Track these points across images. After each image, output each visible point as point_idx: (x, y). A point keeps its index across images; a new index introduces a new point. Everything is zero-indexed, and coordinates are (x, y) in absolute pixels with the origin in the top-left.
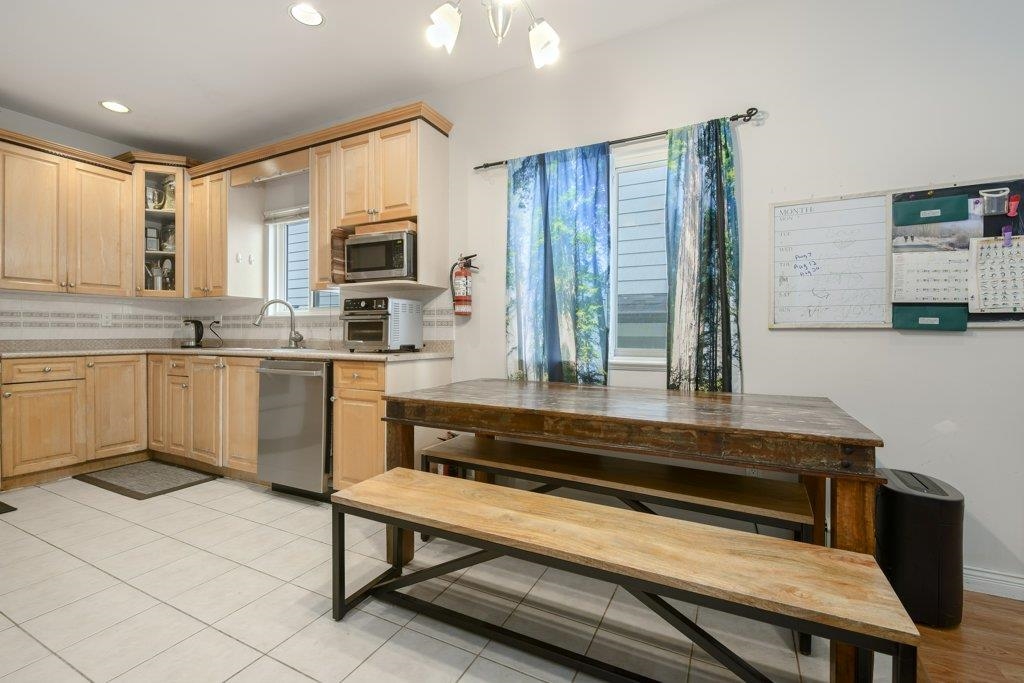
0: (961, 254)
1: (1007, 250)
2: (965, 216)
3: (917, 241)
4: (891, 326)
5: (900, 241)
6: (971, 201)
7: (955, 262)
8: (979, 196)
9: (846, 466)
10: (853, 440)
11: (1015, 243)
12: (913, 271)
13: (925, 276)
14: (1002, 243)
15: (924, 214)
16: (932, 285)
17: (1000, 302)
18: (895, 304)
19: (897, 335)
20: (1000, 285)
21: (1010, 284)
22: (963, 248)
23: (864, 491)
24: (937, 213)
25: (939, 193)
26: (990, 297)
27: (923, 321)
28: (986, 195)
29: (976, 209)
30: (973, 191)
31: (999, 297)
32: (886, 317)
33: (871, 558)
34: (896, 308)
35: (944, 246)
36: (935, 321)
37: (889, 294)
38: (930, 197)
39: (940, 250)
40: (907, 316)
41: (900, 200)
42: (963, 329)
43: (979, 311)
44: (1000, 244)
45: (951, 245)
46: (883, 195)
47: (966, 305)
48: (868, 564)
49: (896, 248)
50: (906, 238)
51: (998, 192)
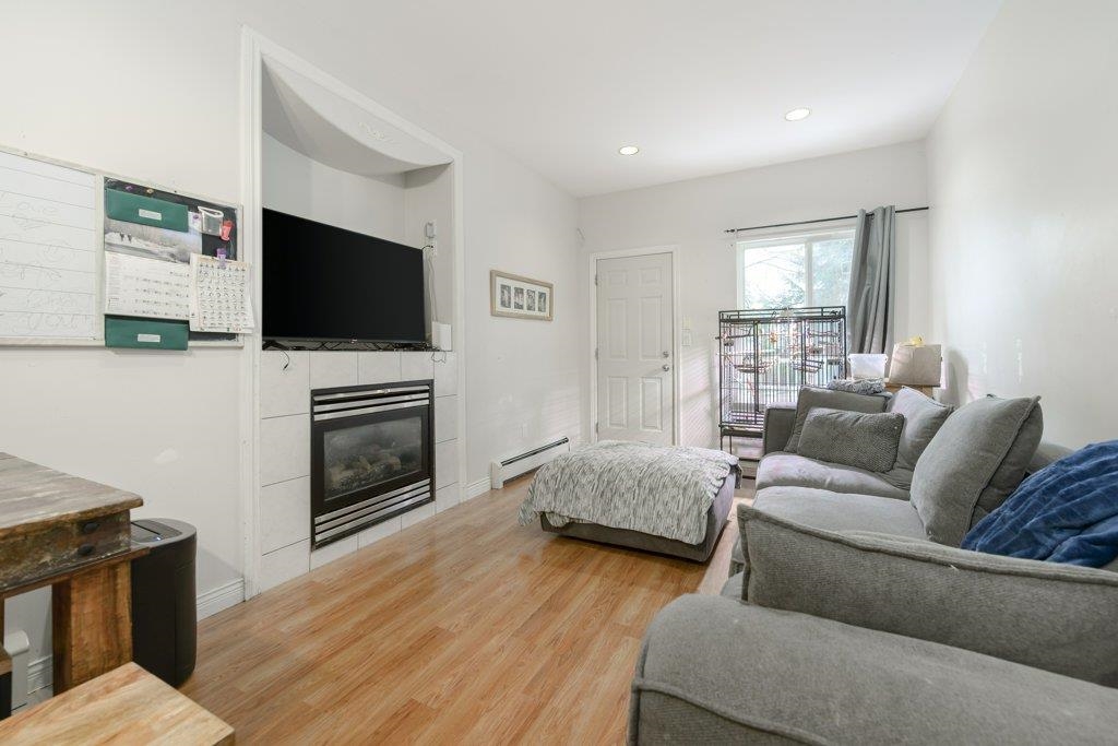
0: (180, 268)
1: (222, 272)
2: (185, 229)
3: (135, 243)
4: (103, 343)
5: (114, 238)
6: (191, 214)
7: (176, 275)
8: (197, 211)
9: (86, 553)
10: (96, 510)
11: (228, 266)
12: (132, 278)
13: (145, 285)
14: (218, 264)
15: (143, 213)
16: (153, 297)
17: (216, 322)
18: (108, 316)
19: (110, 353)
20: (216, 306)
21: (224, 305)
22: (183, 261)
23: (115, 576)
24: (157, 216)
25: (158, 194)
26: (208, 316)
27: (142, 338)
28: (204, 213)
29: (197, 223)
30: (193, 204)
31: (216, 316)
32: (95, 332)
33: (133, 666)
34: (109, 320)
35: (165, 256)
36: (156, 339)
37: (101, 303)
38: (149, 195)
39: (161, 259)
40: (123, 331)
41: (114, 187)
42: (184, 348)
43: (199, 330)
44: (216, 265)
45: (172, 255)
46: (92, 173)
47: (187, 322)
48: (132, 679)
49: (109, 246)
50: (122, 236)
51: (213, 213)
